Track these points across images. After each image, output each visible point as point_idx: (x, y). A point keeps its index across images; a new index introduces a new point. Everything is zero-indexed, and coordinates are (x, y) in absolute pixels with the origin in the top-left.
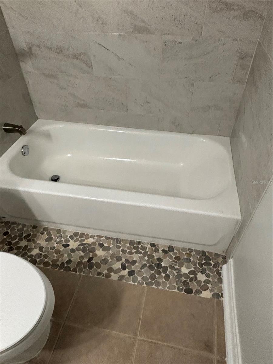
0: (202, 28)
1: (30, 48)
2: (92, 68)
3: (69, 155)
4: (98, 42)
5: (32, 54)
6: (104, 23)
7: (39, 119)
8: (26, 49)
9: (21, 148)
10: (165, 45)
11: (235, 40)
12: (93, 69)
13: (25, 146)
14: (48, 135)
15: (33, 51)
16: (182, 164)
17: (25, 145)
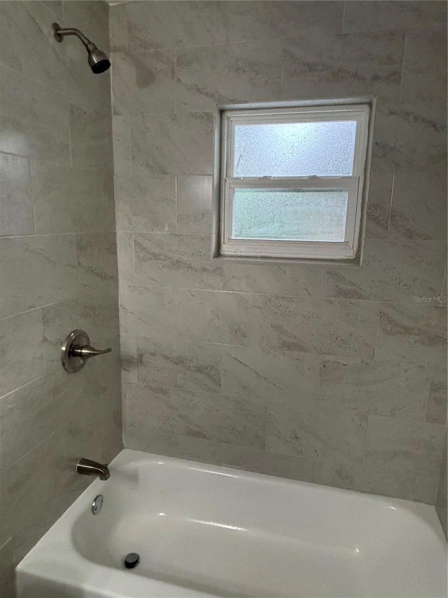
0: (373, 350)
1: (141, 356)
2: (220, 385)
3: (161, 514)
4: (233, 356)
5: (141, 362)
6: (244, 335)
7: (126, 448)
8: (136, 357)
9: (93, 500)
10: (324, 366)
11: (422, 367)
12: (222, 386)
13: (100, 497)
14: (133, 477)
15: (144, 359)
16: (358, 551)
17: (100, 495)
